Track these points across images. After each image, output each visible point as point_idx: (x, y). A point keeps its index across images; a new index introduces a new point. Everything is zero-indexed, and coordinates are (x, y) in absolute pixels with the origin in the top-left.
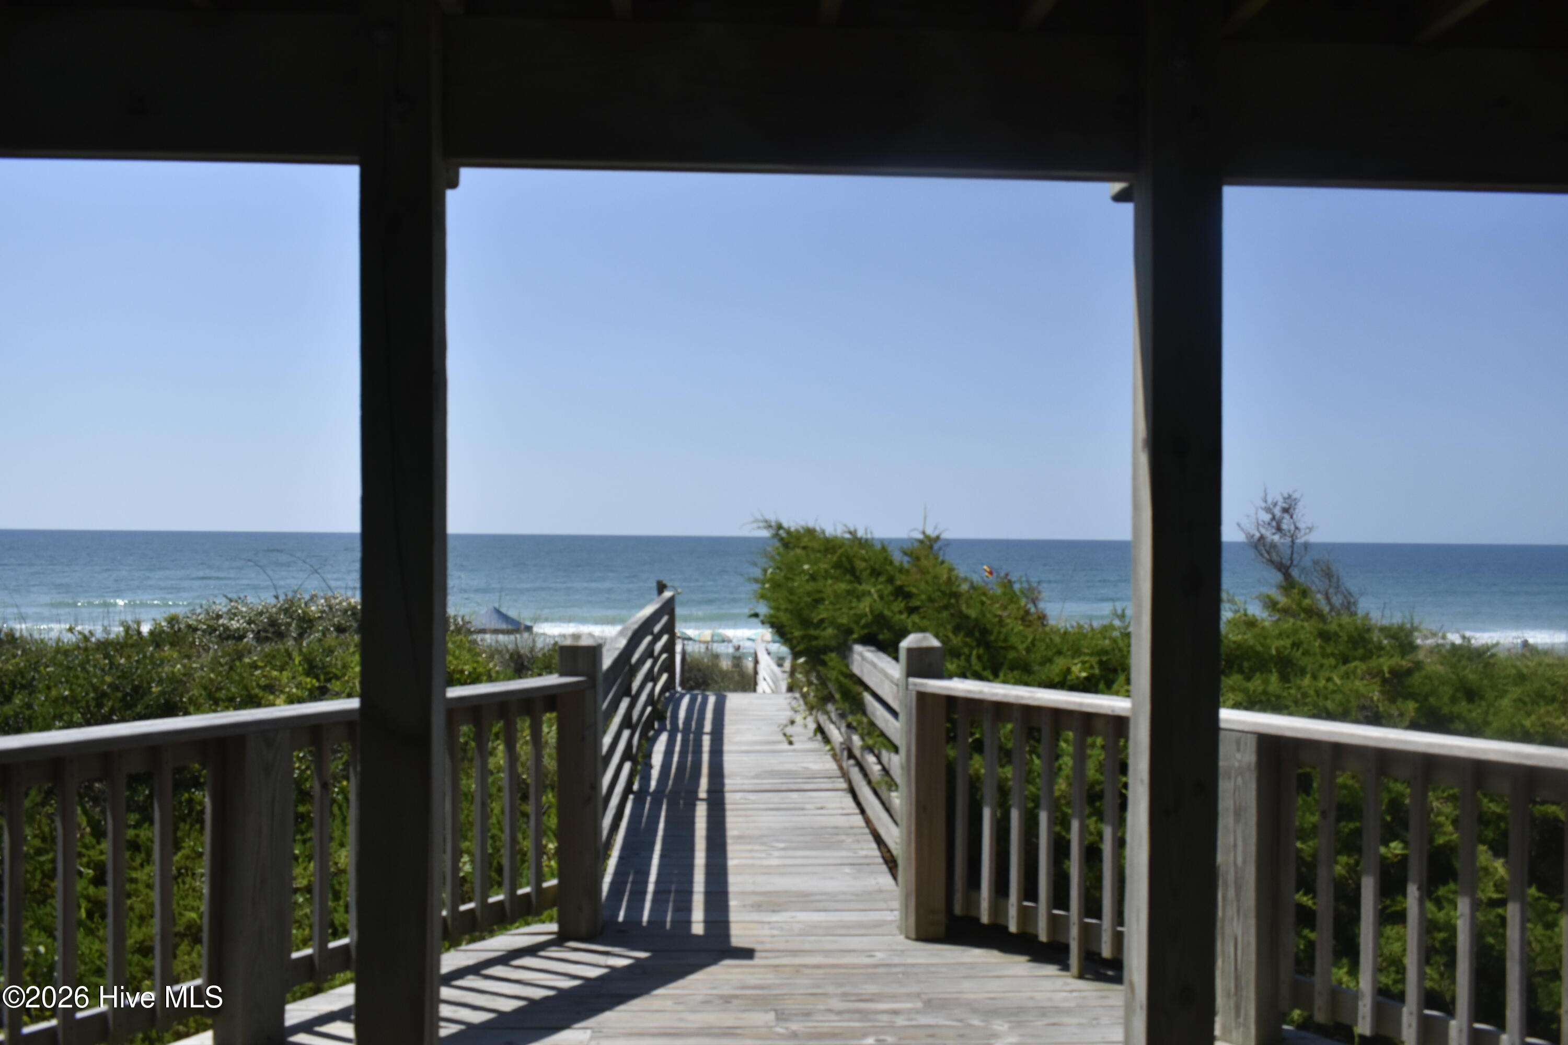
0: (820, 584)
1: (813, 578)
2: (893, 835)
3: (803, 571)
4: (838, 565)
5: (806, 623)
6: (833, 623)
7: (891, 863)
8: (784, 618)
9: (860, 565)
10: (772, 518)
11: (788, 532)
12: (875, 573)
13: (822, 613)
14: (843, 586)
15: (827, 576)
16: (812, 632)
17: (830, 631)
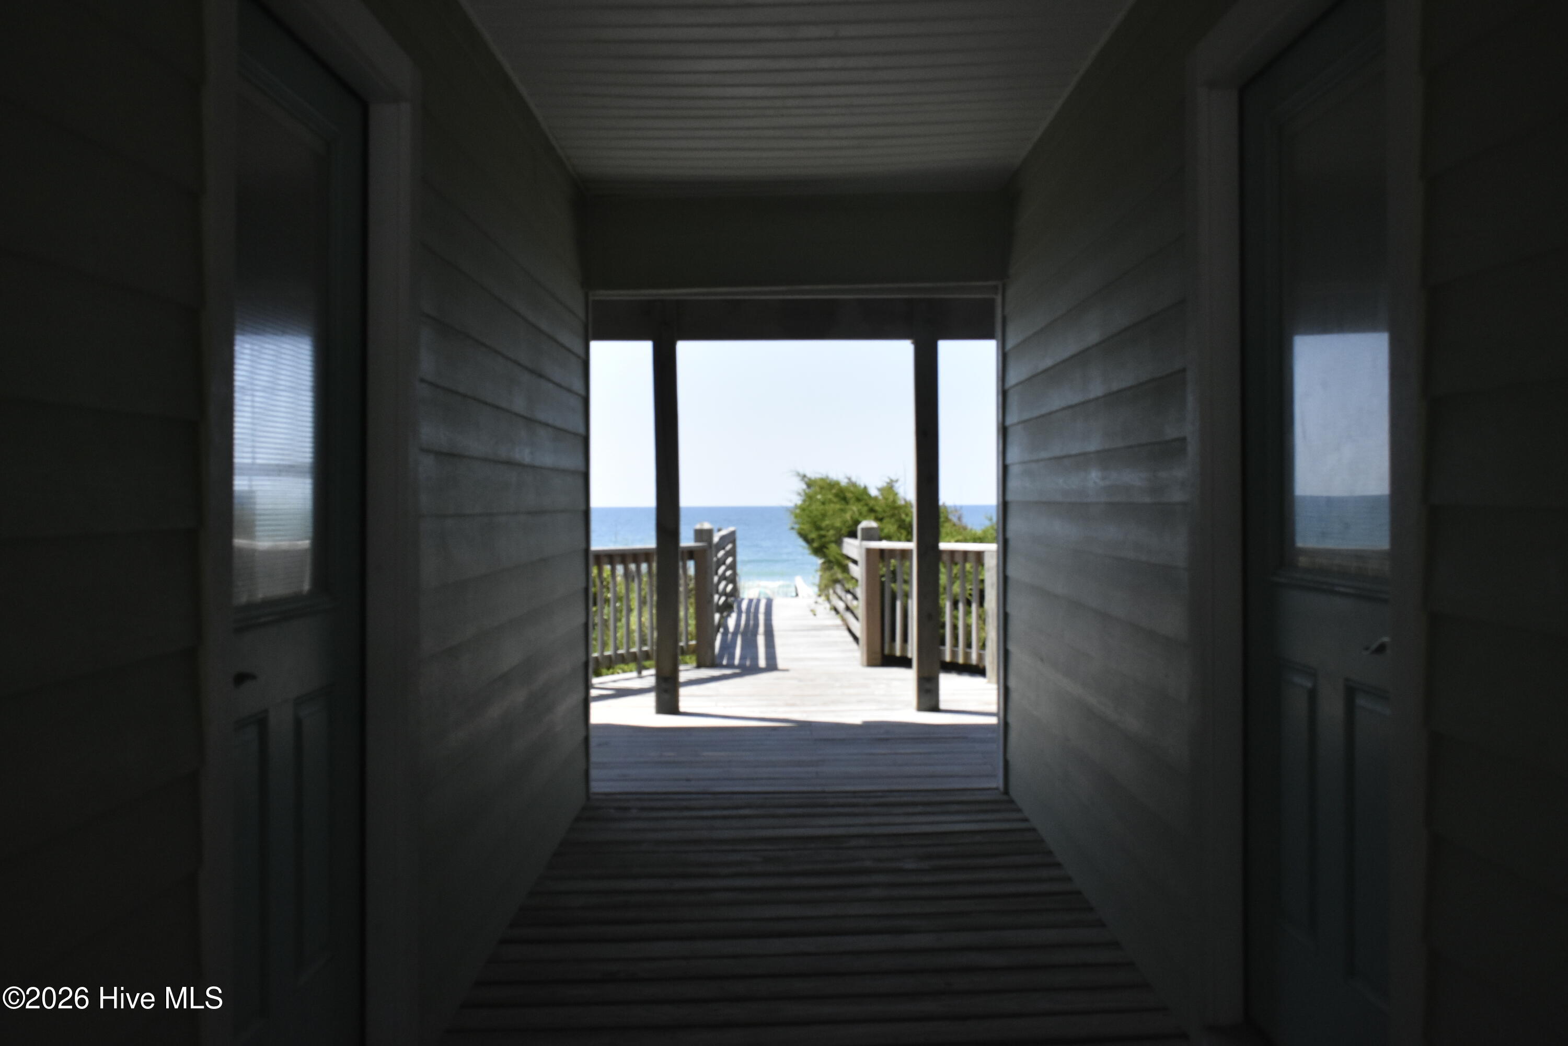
0: (826, 507)
1: (823, 503)
2: (858, 627)
3: (817, 500)
4: (836, 495)
5: (818, 528)
6: (833, 527)
7: (856, 639)
8: (806, 527)
9: (849, 495)
10: (802, 472)
11: (810, 479)
12: (858, 500)
13: (827, 522)
14: (838, 506)
15: (831, 501)
16: (823, 533)
17: (832, 532)
